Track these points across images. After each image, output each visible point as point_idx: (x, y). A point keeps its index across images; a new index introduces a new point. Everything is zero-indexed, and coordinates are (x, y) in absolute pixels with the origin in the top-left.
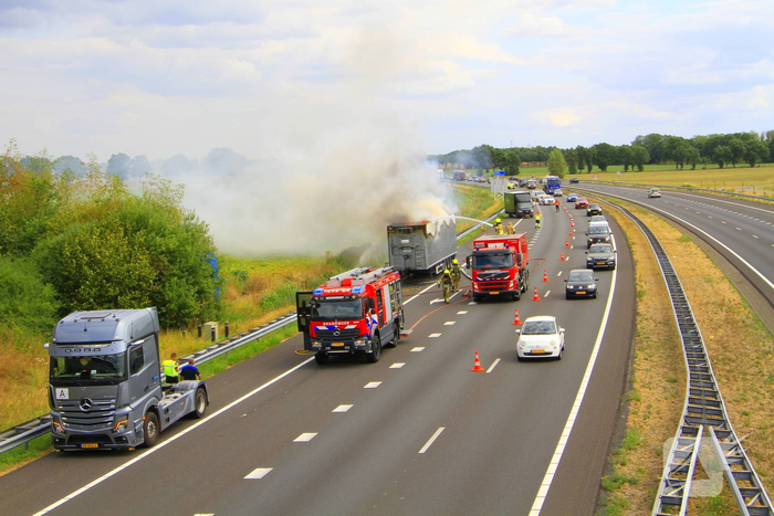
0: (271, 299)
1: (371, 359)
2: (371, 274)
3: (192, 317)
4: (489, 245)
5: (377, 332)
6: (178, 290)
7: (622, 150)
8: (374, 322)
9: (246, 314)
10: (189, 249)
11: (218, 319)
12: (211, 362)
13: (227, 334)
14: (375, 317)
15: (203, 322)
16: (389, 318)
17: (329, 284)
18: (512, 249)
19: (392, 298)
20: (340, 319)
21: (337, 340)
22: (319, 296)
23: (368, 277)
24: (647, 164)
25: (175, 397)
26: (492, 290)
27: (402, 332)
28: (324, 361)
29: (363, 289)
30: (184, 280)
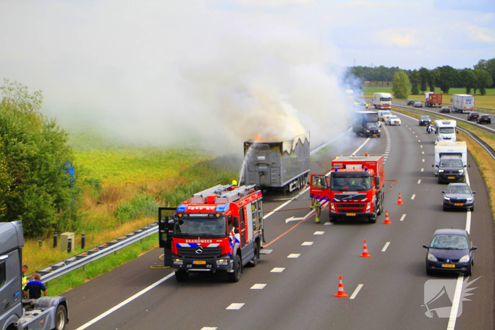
0: (126, 210)
1: (232, 279)
2: (234, 192)
3: (48, 227)
4: (347, 166)
5: (239, 251)
6: (36, 198)
7: (465, 73)
8: (237, 241)
9: (101, 225)
10: (49, 156)
11: (73, 229)
12: (68, 275)
13: (83, 246)
14: (238, 236)
15: (59, 232)
16: (250, 237)
17: (193, 200)
18: (370, 172)
19: (253, 217)
20: (204, 237)
21: (199, 257)
22: (182, 213)
23: (231, 195)
24: (488, 87)
25: (35, 315)
26: (349, 211)
27: (262, 251)
28: (184, 278)
29: (227, 208)
30: (43, 188)
